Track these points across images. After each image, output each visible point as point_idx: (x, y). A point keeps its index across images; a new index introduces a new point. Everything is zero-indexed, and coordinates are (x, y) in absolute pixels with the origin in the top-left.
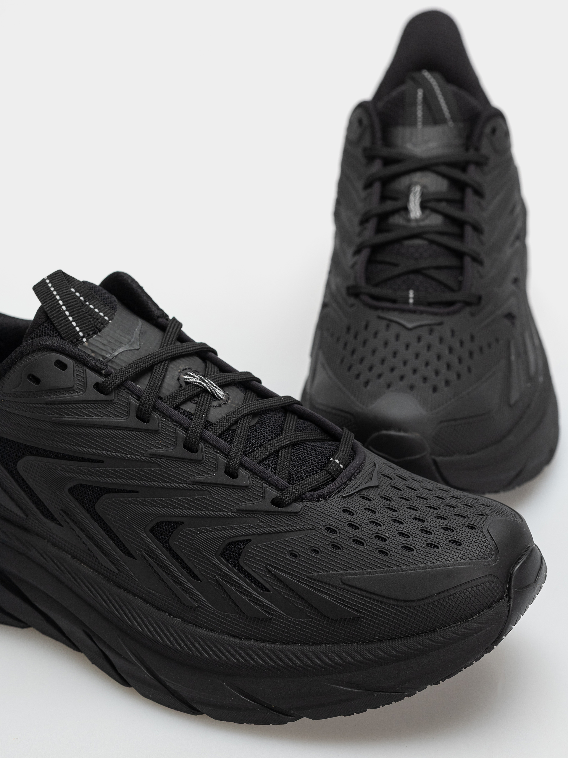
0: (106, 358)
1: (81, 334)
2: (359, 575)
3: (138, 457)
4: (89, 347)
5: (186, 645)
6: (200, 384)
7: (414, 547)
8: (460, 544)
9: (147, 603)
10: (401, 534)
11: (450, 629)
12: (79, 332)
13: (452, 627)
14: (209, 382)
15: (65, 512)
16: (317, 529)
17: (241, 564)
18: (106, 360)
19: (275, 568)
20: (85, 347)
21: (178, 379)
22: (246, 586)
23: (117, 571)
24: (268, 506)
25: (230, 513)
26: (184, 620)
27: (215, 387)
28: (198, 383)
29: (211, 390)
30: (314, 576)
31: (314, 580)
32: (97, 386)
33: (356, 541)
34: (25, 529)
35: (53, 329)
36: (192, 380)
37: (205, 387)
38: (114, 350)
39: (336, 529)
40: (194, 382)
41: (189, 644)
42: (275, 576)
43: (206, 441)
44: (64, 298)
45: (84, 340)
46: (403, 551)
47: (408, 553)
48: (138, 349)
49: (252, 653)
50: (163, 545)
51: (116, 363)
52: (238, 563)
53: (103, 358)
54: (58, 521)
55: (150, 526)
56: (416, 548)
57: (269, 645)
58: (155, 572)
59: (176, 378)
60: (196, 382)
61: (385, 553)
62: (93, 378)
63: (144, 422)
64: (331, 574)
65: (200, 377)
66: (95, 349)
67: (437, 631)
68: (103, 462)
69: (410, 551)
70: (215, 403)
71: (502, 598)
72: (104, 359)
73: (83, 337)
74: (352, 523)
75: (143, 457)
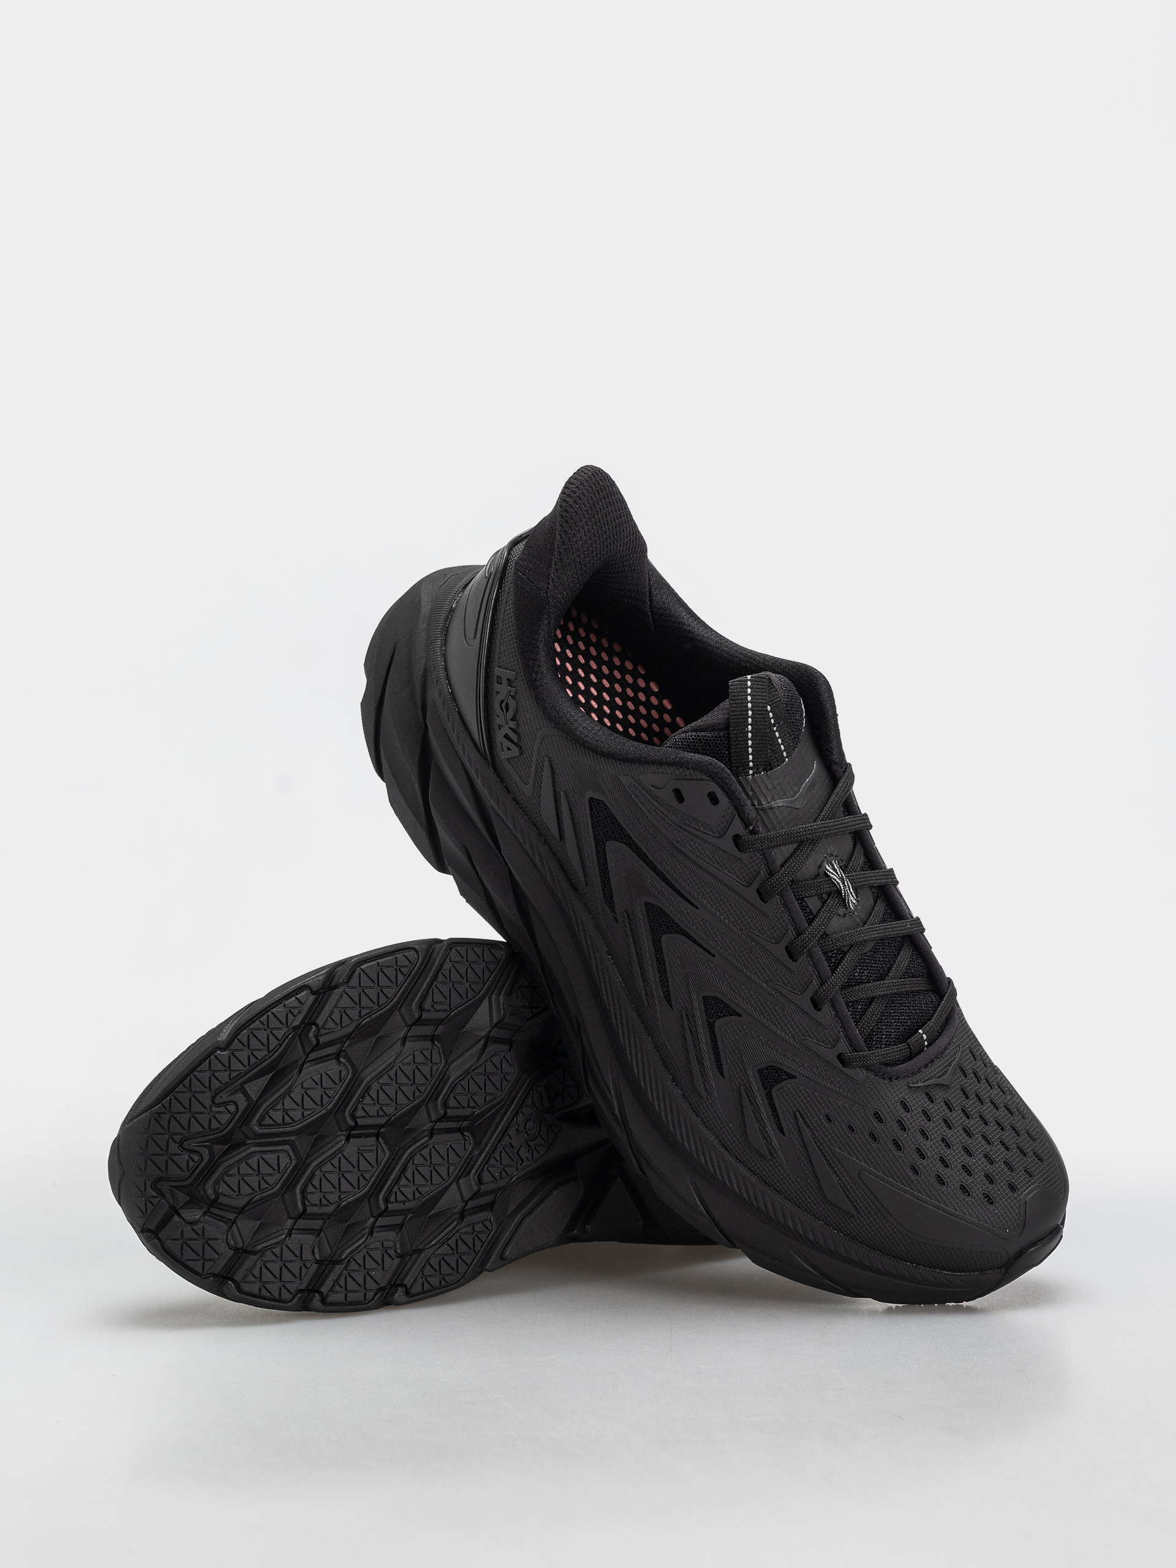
0: (762, 805)
1: (751, 764)
2: (879, 1179)
3: (735, 928)
4: (751, 783)
5: (673, 1122)
6: (838, 883)
7: (947, 1182)
8: (992, 1203)
9: (657, 1051)
10: (942, 1160)
11: (933, 1273)
12: (750, 761)
13: (936, 1272)
14: (848, 885)
15: (628, 916)
16: (866, 1108)
17: (772, 1092)
18: (760, 807)
19: (803, 1119)
20: (747, 780)
21: (820, 866)
22: (765, 1115)
23: (646, 1004)
24: (831, 1056)
25: (791, 1040)
26: (684, 1096)
27: (851, 893)
28: (837, 882)
29: (845, 895)
30: (836, 1151)
31: (834, 1156)
32: (736, 839)
33: (896, 1143)
34: (575, 889)
35: (727, 744)
36: (832, 876)
37: (841, 889)
38: (773, 799)
39: (883, 1118)
40: (834, 879)
41: (676, 1122)
42: (799, 1127)
43: (810, 955)
44: (756, 718)
45: (751, 772)
46: (933, 1180)
47: (936, 1184)
48: (797, 809)
49: (732, 1174)
50: (708, 1018)
51: (768, 816)
52: (770, 1088)
53: (758, 803)
54: (615, 914)
55: (707, 994)
56: (948, 1185)
57: (753, 1179)
58: (684, 1035)
59: (818, 864)
60: (835, 880)
61: (915, 1171)
62: (737, 827)
63: (762, 900)
64: (853, 1161)
65: (842, 875)
66: (756, 789)
67: (920, 1268)
68: (697, 908)
69: (940, 1183)
70: (841, 911)
71: (1000, 1268)
72: (759, 805)
73: (751, 768)
74: (902, 1121)
75: (739, 932)
